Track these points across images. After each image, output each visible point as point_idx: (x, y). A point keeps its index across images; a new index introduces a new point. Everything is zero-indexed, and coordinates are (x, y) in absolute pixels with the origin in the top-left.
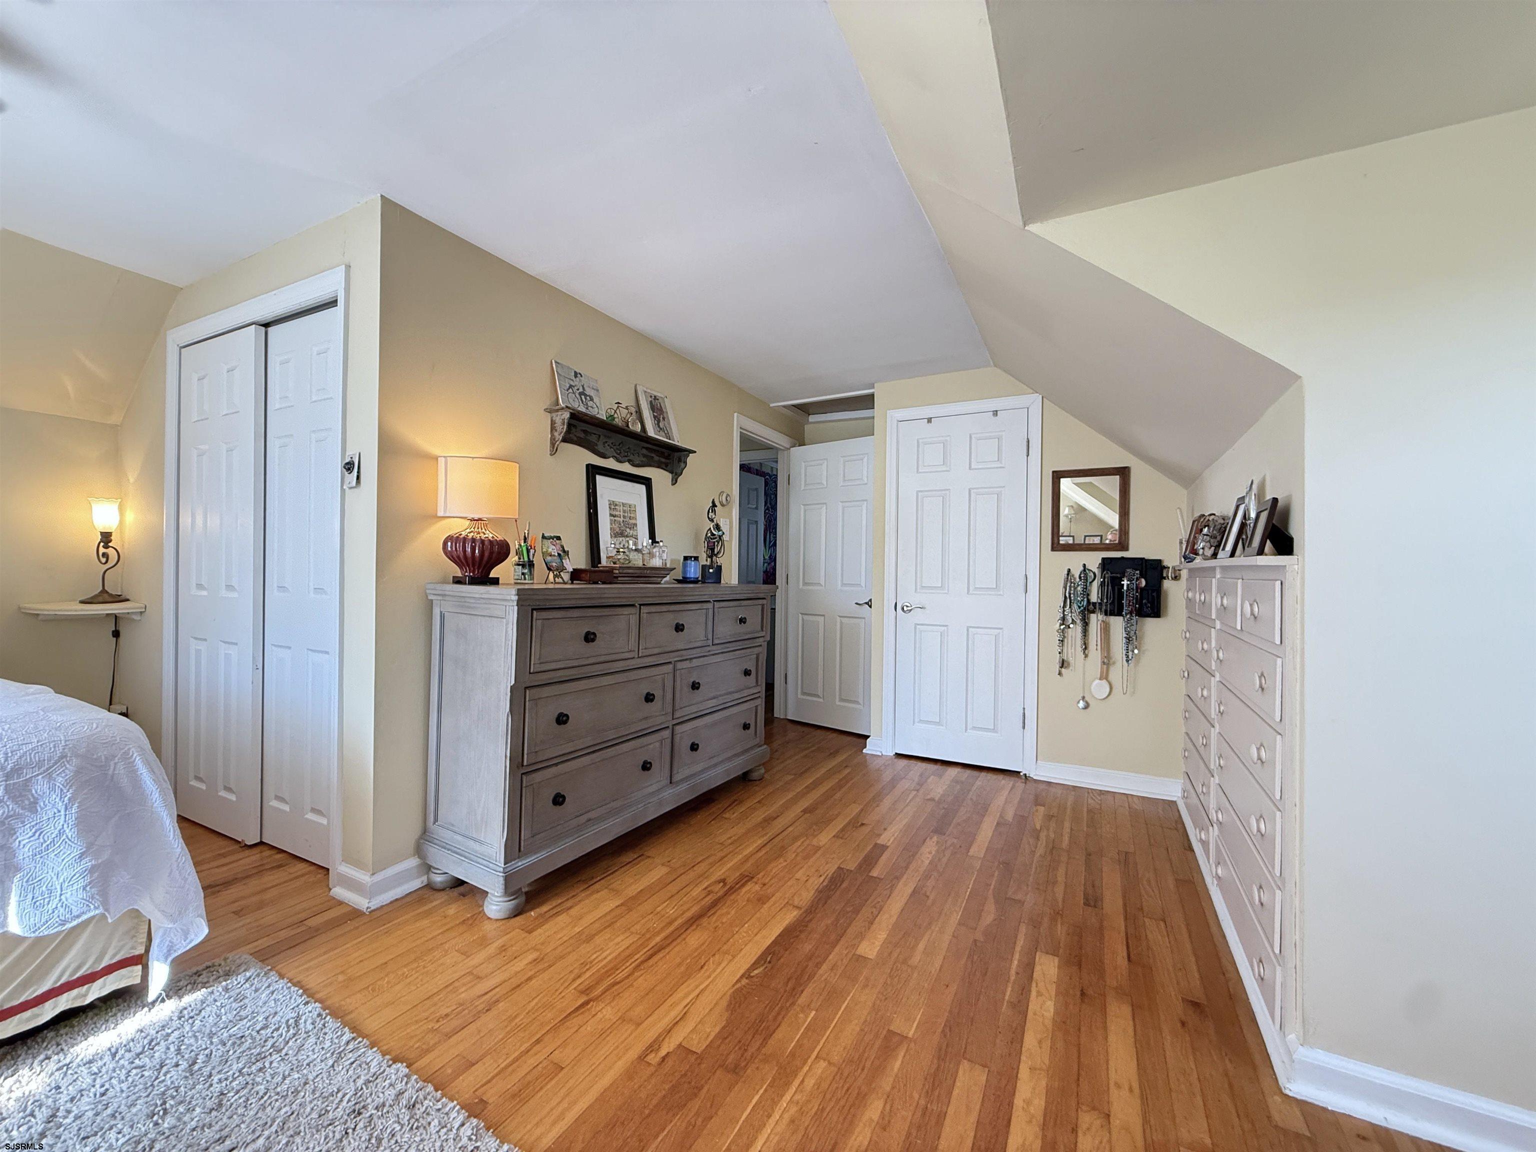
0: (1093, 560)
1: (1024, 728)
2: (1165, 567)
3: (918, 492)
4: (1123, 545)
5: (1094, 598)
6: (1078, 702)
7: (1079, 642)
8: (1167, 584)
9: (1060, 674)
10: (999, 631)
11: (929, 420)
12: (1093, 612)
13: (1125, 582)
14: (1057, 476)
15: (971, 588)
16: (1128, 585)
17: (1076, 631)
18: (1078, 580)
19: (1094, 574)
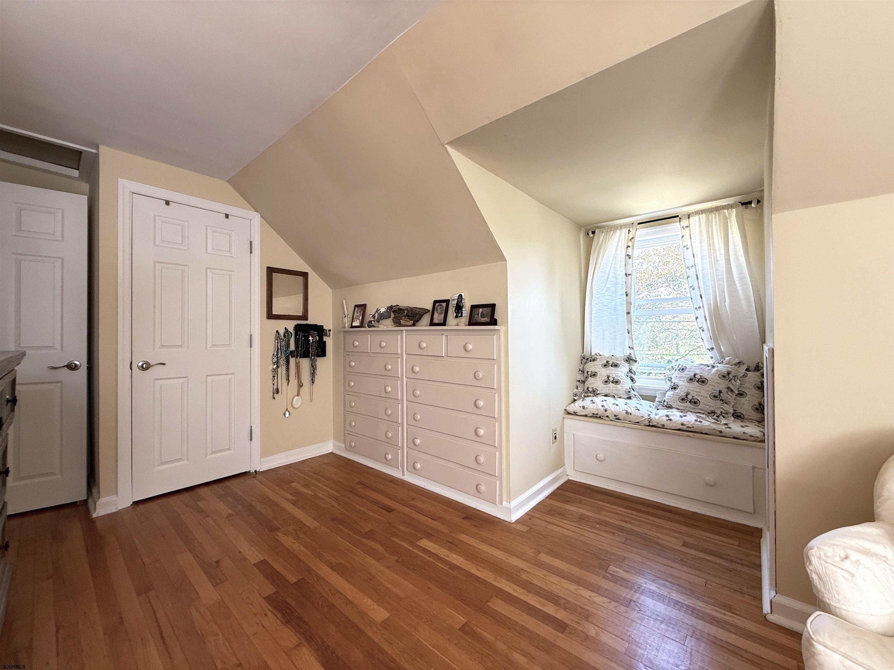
0: (291, 325)
1: (251, 440)
2: (324, 330)
3: (155, 262)
4: (305, 317)
5: (292, 347)
6: (285, 415)
7: (284, 376)
8: (325, 339)
9: (274, 398)
10: (230, 376)
11: (167, 203)
12: (292, 357)
13: (311, 338)
14: (271, 271)
15: (209, 345)
16: (312, 339)
17: (282, 370)
18: (282, 337)
19: (291, 333)
